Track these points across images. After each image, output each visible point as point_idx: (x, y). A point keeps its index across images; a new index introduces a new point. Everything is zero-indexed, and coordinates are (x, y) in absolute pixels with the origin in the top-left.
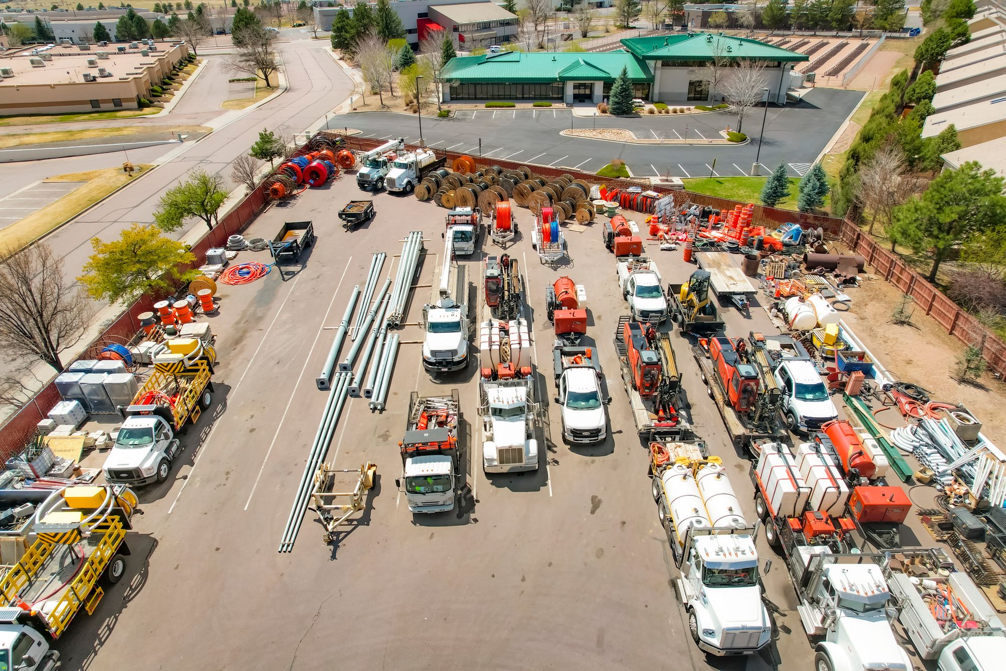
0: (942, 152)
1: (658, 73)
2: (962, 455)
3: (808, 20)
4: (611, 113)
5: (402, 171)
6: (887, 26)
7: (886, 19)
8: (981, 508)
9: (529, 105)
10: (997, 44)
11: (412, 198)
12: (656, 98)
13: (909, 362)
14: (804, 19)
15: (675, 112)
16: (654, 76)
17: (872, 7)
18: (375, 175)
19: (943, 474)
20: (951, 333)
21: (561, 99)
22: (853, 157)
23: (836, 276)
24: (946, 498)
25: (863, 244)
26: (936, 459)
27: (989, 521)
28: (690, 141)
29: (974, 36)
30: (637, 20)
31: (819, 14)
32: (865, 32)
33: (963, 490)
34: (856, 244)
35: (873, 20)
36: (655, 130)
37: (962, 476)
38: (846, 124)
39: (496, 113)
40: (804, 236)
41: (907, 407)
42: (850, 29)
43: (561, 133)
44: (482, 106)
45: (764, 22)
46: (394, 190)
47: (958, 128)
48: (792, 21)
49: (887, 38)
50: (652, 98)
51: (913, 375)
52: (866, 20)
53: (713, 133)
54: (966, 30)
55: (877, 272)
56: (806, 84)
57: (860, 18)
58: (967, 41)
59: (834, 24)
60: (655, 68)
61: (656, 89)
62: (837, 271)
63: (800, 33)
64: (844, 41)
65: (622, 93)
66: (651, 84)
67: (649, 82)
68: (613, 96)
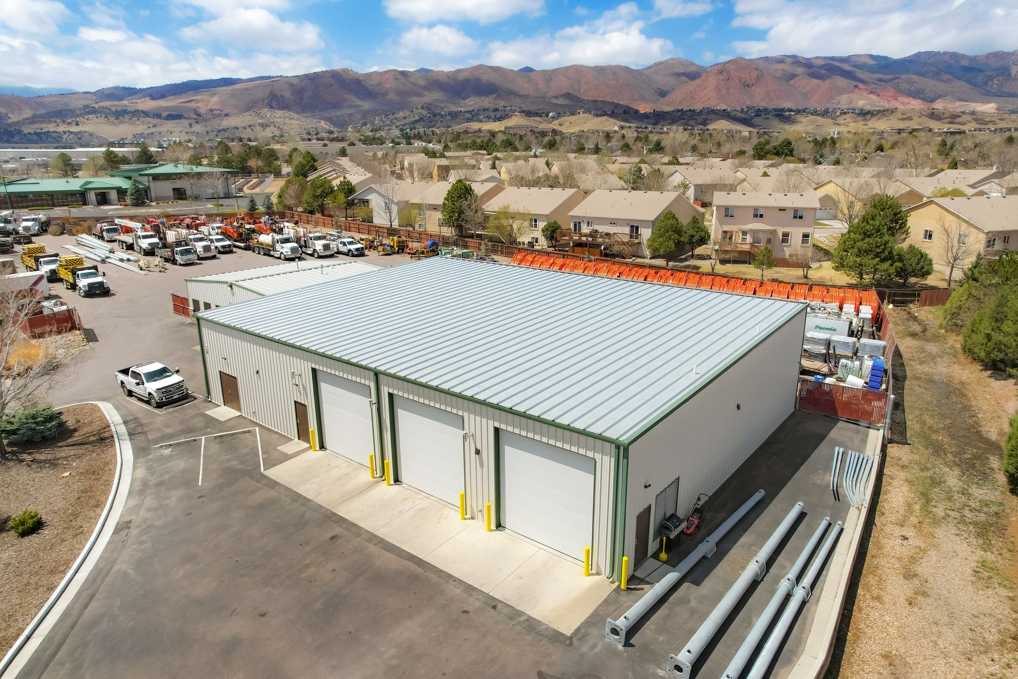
1: (151, 184)
5: (32, 223)
12: (154, 199)
16: (149, 186)
21: (85, 204)
25: (295, 216)
28: (194, 208)
32: (260, 175)
44: (25, 210)
46: (30, 233)
50: (151, 198)
56: (240, 192)
60: (149, 181)
61: (153, 194)
65: (135, 193)
66: (148, 191)
67: (147, 190)
68: (130, 196)
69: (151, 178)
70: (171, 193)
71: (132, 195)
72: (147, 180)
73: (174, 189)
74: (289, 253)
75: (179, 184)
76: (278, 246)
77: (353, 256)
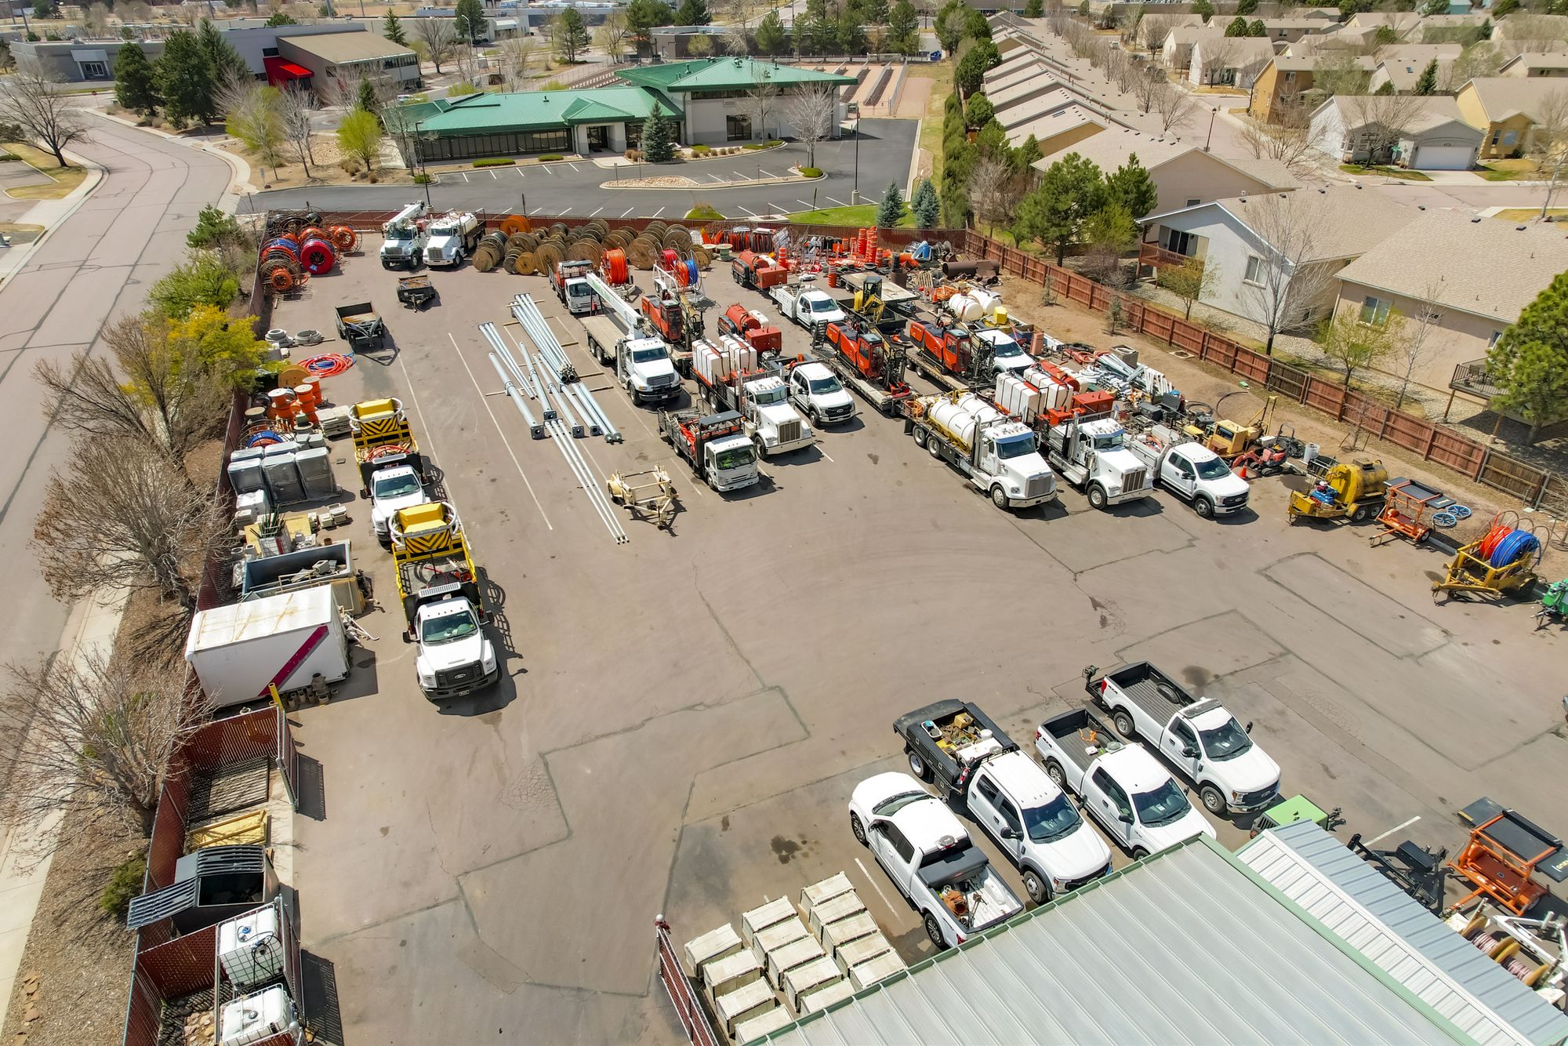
0: (1029, 162)
1: (689, 108)
2: (1132, 373)
3: (814, 44)
4: (647, 160)
5: (446, 239)
6: (906, 49)
7: (902, 41)
8: (1155, 400)
9: (534, 161)
10: (1031, 64)
11: (470, 270)
12: (690, 140)
13: (1068, 331)
14: (808, 42)
15: (724, 153)
16: (684, 112)
17: (884, 27)
18: (408, 247)
19: (1123, 389)
20: (1091, 307)
21: (570, 149)
22: (949, 175)
23: (979, 280)
24: (1130, 403)
25: (992, 249)
26: (1115, 381)
27: (1163, 407)
28: (763, 181)
29: (1005, 56)
30: (587, 50)
31: (825, 36)
32: (882, 56)
33: (1140, 394)
34: (984, 252)
35: (888, 42)
36: (715, 174)
37: (1137, 385)
38: (917, 152)
39: (493, 172)
40: (934, 251)
41: (1081, 358)
42: (863, 53)
43: (603, 186)
44: (469, 166)
45: (760, 47)
46: (441, 263)
47: (1039, 138)
48: (794, 45)
49: (909, 62)
50: (686, 140)
51: (1075, 338)
52: (881, 41)
53: (782, 171)
54: (996, 50)
55: (1012, 272)
56: (851, 116)
57: (873, 39)
58: (999, 63)
59: (846, 47)
60: (684, 103)
61: (690, 130)
62: (978, 275)
63: (808, 60)
64: (864, 67)
65: (657, 133)
66: (682, 123)
67: (679, 120)
68: (647, 139)
69: (689, 95)
70: (722, 127)
71: (649, 138)
72: (681, 99)
73: (729, 119)
74: (1022, 495)
75: (738, 107)
76: (990, 461)
77: (1210, 515)
